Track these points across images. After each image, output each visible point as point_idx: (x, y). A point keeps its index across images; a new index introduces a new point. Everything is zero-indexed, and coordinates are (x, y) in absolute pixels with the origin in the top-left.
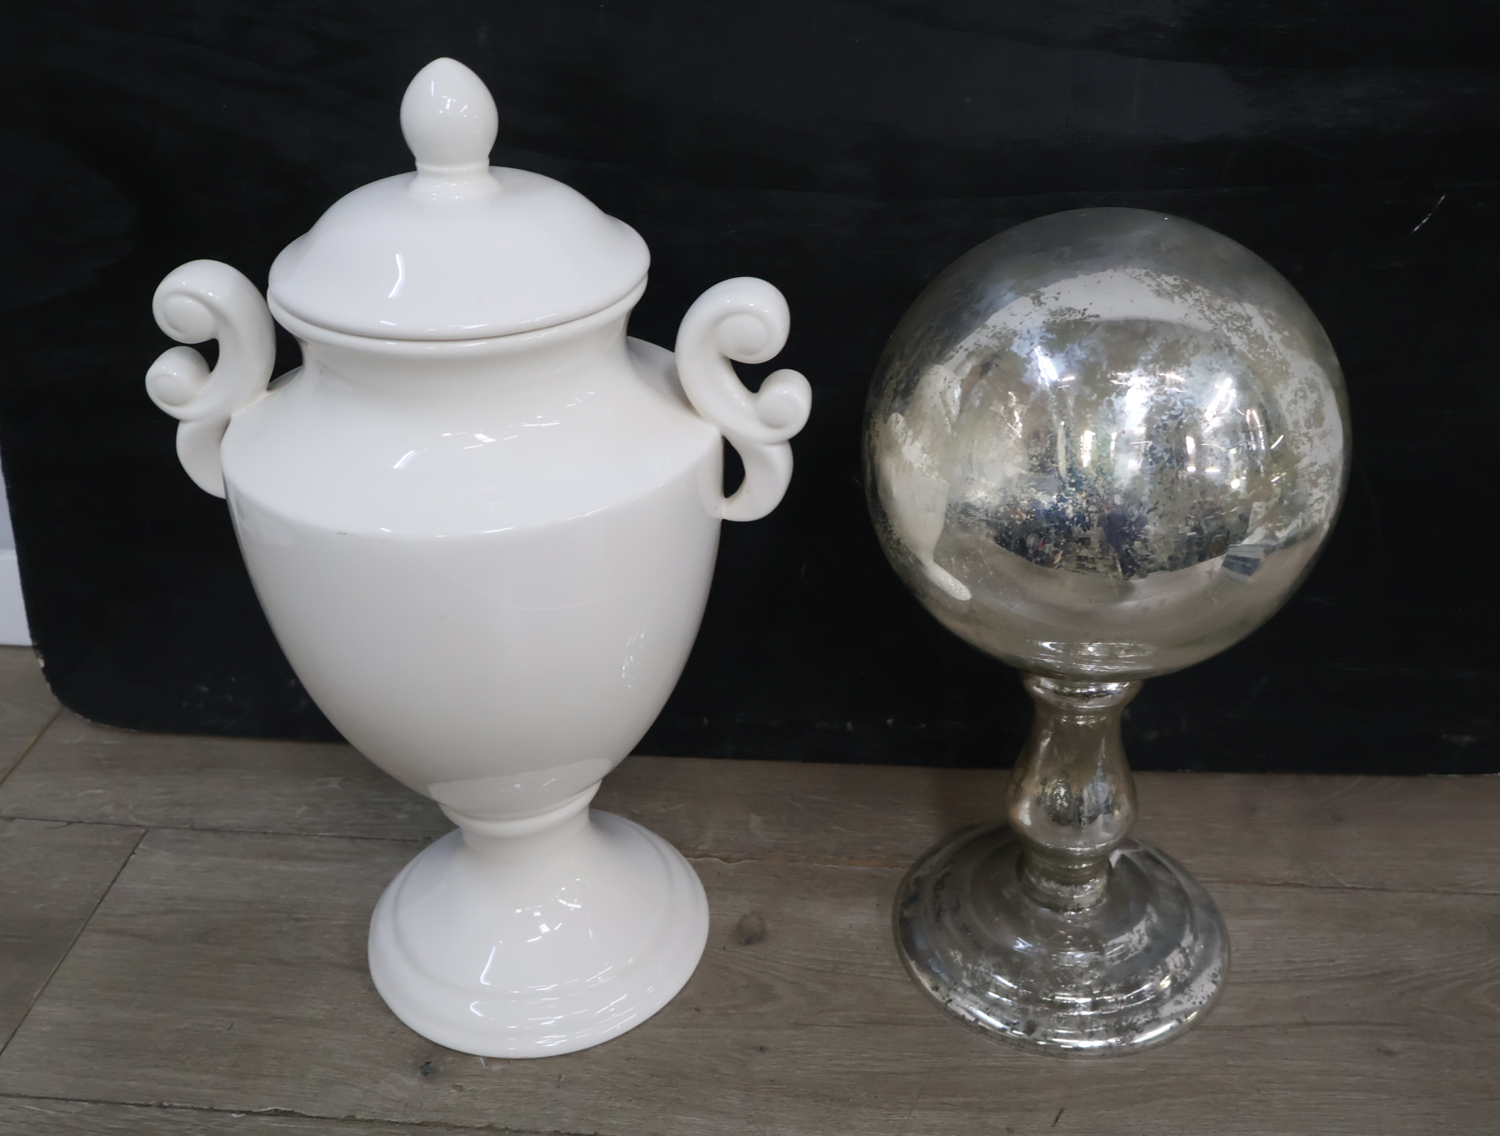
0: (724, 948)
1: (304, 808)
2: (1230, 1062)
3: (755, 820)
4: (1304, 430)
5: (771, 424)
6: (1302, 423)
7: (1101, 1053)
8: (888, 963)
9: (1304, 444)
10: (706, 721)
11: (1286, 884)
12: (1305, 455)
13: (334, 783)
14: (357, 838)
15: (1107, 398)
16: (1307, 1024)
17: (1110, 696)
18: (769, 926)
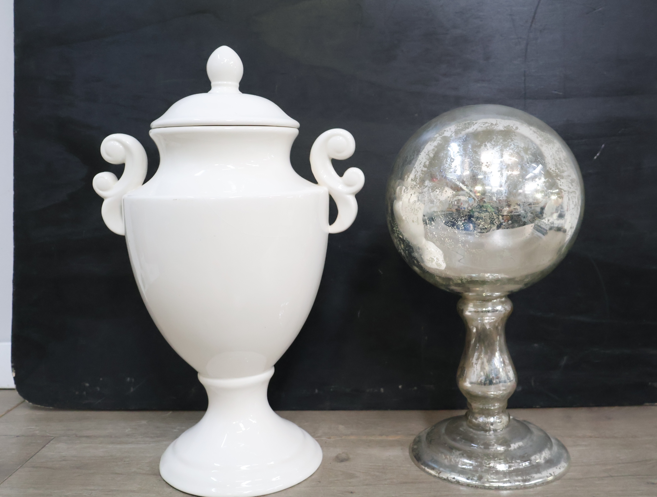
0: (330, 463)
1: (129, 429)
2: (578, 489)
3: (341, 427)
4: (563, 162)
5: (349, 185)
6: (562, 159)
7: (515, 488)
8: (409, 465)
9: (564, 167)
10: (317, 391)
11: (591, 437)
12: (565, 171)
13: (144, 422)
14: (155, 437)
15: (484, 144)
16: (611, 476)
17: (498, 312)
18: (351, 456)
